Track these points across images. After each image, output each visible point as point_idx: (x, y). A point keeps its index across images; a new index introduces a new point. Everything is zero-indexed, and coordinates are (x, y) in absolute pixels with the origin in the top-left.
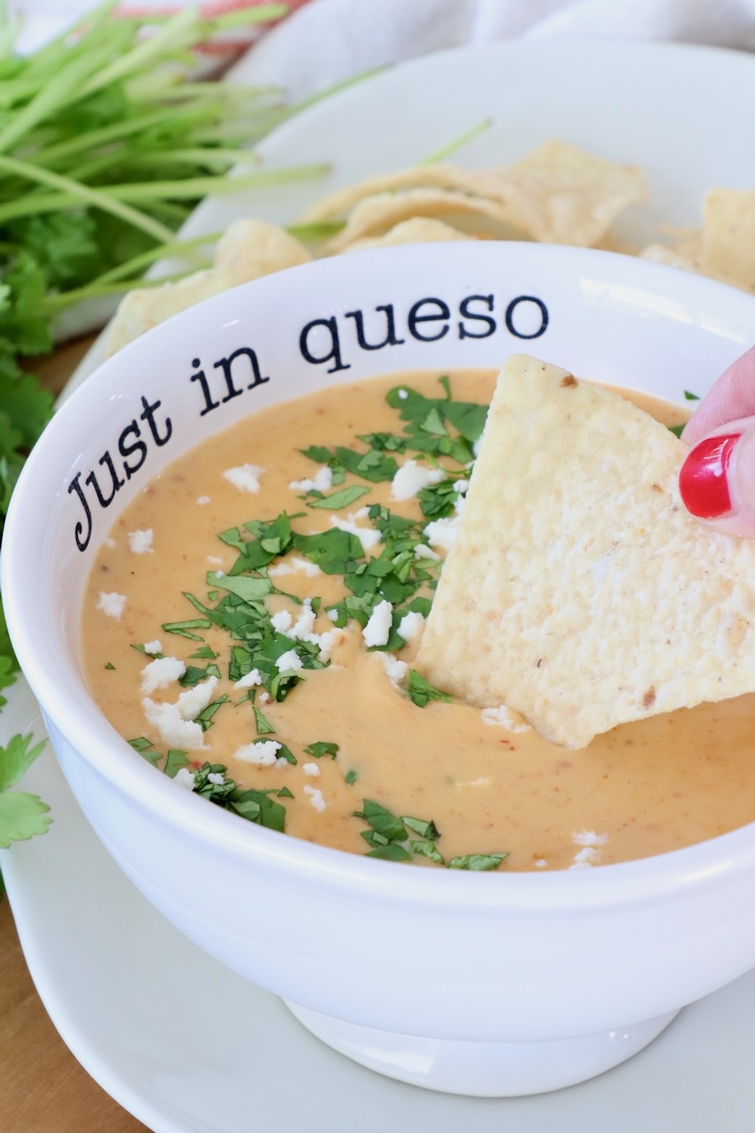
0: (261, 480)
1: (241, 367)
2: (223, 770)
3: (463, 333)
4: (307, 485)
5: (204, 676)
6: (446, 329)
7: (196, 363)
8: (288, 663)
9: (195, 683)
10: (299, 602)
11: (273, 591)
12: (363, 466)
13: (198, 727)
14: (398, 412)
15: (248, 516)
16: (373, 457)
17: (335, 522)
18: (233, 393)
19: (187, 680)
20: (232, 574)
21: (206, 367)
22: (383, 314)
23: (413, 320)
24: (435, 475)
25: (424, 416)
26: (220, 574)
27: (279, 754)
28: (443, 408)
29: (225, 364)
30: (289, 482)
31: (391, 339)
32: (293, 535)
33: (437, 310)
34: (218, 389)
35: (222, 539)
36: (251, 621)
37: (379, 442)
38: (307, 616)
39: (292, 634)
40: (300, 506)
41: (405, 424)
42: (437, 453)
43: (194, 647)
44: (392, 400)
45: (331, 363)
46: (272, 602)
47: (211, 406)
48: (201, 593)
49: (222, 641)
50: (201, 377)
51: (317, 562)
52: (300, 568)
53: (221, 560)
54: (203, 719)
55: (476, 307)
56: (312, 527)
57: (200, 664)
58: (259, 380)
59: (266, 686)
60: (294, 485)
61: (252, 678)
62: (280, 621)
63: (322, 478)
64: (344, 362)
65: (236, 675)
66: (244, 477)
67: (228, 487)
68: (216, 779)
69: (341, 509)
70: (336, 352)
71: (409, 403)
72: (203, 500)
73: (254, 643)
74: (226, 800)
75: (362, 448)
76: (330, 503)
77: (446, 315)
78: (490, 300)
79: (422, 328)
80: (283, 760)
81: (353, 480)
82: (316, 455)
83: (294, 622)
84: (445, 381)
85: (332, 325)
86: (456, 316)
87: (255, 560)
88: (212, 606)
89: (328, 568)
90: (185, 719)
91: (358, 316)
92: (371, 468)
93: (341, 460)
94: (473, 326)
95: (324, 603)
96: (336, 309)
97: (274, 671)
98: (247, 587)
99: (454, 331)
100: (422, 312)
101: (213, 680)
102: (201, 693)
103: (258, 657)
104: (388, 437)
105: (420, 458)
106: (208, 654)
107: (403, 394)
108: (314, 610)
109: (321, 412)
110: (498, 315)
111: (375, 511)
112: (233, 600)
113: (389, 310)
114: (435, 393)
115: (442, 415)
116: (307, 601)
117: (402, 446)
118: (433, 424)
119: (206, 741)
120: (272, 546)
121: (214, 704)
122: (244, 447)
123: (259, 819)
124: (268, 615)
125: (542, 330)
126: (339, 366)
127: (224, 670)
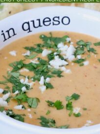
0: (17, 54)
1: (11, 32)
2: (11, 111)
3: (54, 24)
4: (25, 54)
5: (7, 92)
6: (50, 23)
7: (2, 31)
8: (24, 89)
9: (5, 93)
10: (25, 77)
11: (20, 75)
12: (36, 50)
13: (6, 102)
14: (42, 40)
15: (14, 61)
16: (38, 49)
17: (31, 61)
18: (10, 37)
19: (4, 93)
20: (12, 72)
21: (4, 32)
22: (38, 21)
23: (44, 22)
24: (50, 52)
25: (47, 40)
26: (10, 72)
27: (23, 107)
28: (51, 39)
29: (8, 31)
30: (22, 54)
31: (40, 26)
32: (23, 64)
33: (48, 20)
34: (7, 36)
35: (10, 65)
36: (16, 81)
37: (39, 45)
38: (27, 80)
39: (24, 83)
40: (24, 58)
41: (43, 42)
42: (50, 47)
43: (5, 86)
44: (41, 37)
45: (28, 31)
46: (20, 77)
47: (5, 40)
48: (6, 76)
49: (10, 85)
50: (3, 34)
51: (28, 69)
52: (25, 71)
53: (10, 69)
54: (7, 101)
55: (56, 19)
56: (27, 62)
57: (7, 90)
58: (14, 34)
59: (20, 93)
60: (23, 54)
61: (17, 92)
62: (22, 81)
63: (28, 53)
64: (31, 30)
65: (14, 92)
66: (13, 53)
67: (10, 55)
68: (10, 112)
69: (32, 59)
70: (29, 28)
71: (44, 38)
72: (6, 58)
73: (17, 85)
74: (13, 116)
75: (36, 47)
76: (30, 58)
77: (50, 21)
78: (59, 17)
79: (45, 23)
80: (23, 109)
81: (34, 53)
82: (27, 48)
83: (24, 81)
84: (51, 33)
85: (28, 23)
86: (52, 21)
87: (16, 69)
88: (9, 78)
89: (31, 70)
90: (4, 100)
91: (33, 21)
92: (38, 51)
93: (31, 49)
94: (55, 23)
95: (30, 77)
96: (29, 20)
97: (21, 91)
98: (15, 75)
99: (52, 24)
100: (46, 20)
101: (9, 93)
102: (7, 96)
103: (18, 88)
104: (40, 44)
105: (47, 48)
106: (8, 88)
107: (43, 36)
108: (28, 78)
109: (27, 40)
110: (60, 20)
111: (39, 59)
112: (13, 77)
113: (39, 20)
114: (49, 36)
115: (51, 40)
116: (27, 77)
117: (43, 46)
118: (49, 42)
119: (8, 105)
120: (19, 66)
121: (10, 98)
122: (13, 47)
123: (19, 120)
124: (20, 80)
125: (69, 23)
126: (30, 31)
127: (11, 91)
